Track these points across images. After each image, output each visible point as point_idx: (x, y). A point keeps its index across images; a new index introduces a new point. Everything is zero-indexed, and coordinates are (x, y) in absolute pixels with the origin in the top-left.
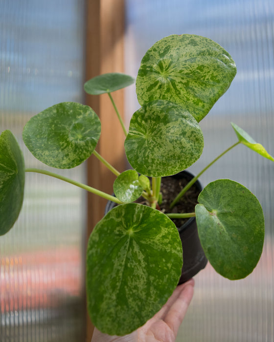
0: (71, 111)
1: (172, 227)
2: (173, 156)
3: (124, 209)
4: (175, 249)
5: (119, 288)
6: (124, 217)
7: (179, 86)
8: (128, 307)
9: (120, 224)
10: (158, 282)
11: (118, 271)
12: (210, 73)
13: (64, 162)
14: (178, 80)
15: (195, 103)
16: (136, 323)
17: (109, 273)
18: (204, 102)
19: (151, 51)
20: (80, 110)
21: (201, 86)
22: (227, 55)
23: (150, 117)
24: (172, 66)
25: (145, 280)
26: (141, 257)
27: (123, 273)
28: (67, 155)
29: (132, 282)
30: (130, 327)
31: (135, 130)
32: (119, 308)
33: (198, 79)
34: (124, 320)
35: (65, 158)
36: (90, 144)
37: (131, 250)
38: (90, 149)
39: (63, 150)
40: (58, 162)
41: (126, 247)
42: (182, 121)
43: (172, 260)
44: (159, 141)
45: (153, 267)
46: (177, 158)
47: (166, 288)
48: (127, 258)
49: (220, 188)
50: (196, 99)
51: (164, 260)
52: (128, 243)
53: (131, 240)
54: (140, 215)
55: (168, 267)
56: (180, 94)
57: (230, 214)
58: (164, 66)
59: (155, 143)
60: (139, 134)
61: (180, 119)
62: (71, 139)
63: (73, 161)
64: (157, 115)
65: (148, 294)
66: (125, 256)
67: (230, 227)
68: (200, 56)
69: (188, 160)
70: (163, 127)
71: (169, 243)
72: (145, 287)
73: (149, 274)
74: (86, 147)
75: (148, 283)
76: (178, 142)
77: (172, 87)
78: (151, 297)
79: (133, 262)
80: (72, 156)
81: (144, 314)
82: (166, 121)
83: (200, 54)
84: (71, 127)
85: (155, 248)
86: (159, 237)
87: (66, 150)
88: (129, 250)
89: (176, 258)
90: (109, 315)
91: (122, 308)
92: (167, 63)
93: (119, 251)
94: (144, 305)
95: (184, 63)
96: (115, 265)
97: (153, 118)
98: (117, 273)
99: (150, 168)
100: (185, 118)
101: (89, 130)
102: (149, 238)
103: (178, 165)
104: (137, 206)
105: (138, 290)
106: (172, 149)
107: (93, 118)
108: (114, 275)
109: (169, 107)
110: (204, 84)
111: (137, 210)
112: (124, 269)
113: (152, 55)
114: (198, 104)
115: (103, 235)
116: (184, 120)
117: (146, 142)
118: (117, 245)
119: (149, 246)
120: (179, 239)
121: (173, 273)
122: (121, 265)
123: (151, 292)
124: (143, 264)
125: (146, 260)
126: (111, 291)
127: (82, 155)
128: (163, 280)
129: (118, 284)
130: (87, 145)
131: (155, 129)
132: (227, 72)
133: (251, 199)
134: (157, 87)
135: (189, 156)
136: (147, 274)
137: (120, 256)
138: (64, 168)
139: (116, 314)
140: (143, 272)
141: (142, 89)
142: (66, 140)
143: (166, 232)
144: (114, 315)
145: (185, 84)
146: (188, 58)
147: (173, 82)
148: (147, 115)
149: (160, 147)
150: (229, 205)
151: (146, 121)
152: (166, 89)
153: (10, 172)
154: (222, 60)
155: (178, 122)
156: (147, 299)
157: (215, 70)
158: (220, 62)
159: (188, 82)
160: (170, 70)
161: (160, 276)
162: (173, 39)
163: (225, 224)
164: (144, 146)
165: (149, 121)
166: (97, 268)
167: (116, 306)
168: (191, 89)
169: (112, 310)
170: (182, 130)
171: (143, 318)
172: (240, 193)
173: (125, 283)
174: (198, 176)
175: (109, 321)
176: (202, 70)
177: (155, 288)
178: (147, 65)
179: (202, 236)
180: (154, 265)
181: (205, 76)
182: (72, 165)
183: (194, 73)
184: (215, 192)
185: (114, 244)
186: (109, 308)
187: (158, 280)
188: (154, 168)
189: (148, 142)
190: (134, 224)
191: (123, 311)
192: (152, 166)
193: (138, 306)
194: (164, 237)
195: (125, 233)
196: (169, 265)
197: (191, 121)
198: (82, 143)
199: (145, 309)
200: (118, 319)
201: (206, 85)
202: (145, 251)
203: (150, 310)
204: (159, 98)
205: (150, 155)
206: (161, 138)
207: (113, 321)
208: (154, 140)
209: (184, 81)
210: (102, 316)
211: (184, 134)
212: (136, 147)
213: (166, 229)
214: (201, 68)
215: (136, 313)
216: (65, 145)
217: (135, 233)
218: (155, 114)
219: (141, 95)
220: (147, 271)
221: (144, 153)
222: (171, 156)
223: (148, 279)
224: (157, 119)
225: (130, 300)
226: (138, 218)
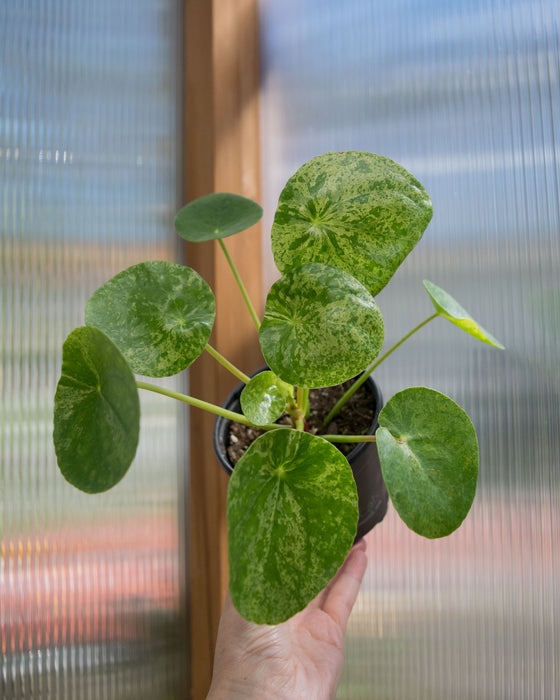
0: (162, 277)
1: (342, 462)
2: (339, 357)
3: (272, 439)
4: (347, 495)
5: (266, 556)
6: (272, 449)
7: (342, 242)
8: (280, 583)
9: (265, 460)
10: (321, 546)
11: (265, 530)
12: (391, 219)
13: (161, 366)
14: (339, 232)
15: (366, 268)
16: (292, 607)
17: (254, 534)
18: (382, 267)
19: (294, 181)
20: (178, 274)
21: (376, 240)
22: (418, 186)
23: (298, 292)
24: (330, 209)
25: (303, 543)
26: (296, 509)
27: (272, 534)
28: (164, 355)
29: (284, 546)
30: (284, 613)
31: (274, 310)
32: (268, 584)
33: (371, 229)
34: (276, 602)
35: (161, 359)
36: (201, 334)
37: (282, 498)
38: (201, 342)
39: (156, 345)
40: (152, 366)
41: (274, 494)
42: (350, 299)
43: (343, 512)
44: (315, 331)
45: (314, 523)
46: (344, 359)
47: (335, 553)
48: (276, 510)
49: (411, 401)
50: (368, 262)
51: (330, 513)
52: (278, 489)
53: (282, 484)
54: (295, 447)
55: (336, 523)
56: (343, 253)
57: (427, 441)
58: (317, 208)
59: (308, 334)
60: (281, 318)
61: (348, 295)
62: (168, 327)
63: (176, 363)
64: (311, 289)
65: (308, 564)
66: (274, 508)
67: (428, 460)
68: (375, 191)
69: (361, 361)
70: (321, 310)
71: (338, 486)
72: (304, 552)
73: (309, 534)
74: (195, 339)
75: (308, 547)
76: (346, 334)
77: (330, 244)
78: (313, 568)
79: (285, 517)
80: (174, 356)
81: (303, 592)
82: (325, 299)
83: (375, 186)
84: (166, 306)
85: (317, 494)
86: (322, 477)
87: (162, 346)
88: (279, 499)
89: (349, 509)
90: (256, 595)
91: (273, 586)
92: (322, 204)
93: (265, 500)
94: (303, 580)
95: (349, 204)
96: (261, 522)
97: (304, 293)
98: (264, 534)
99: (302, 375)
100: (355, 294)
101: (196, 310)
102: (307, 479)
103: (346, 369)
104: (291, 433)
105: (293, 558)
106: (337, 345)
107: (201, 289)
108: (260, 537)
109: (330, 275)
110: (381, 237)
111: (291, 439)
112: (273, 528)
113: (296, 189)
114: (371, 270)
115: (245, 478)
116: (354, 298)
117: (294, 330)
118: (262, 492)
119: (307, 493)
120: (352, 480)
121: (344, 531)
122: (268, 521)
123: (313, 560)
124: (300, 519)
125: (304, 513)
126: (256, 560)
127: (190, 353)
128: (329, 542)
129: (265, 550)
130: (196, 336)
131: (308, 311)
132: (417, 216)
133: (459, 416)
134: (306, 244)
135: (362, 354)
136: (305, 533)
137: (267, 509)
138: (162, 376)
139: (265, 594)
140: (300, 531)
141: (282, 245)
142: (161, 329)
143: (333, 470)
144: (262, 596)
145: (351, 238)
146: (355, 195)
147: (331, 235)
148: (293, 287)
149: (318, 341)
150: (424, 427)
151: (292, 297)
152: (320, 246)
153: (84, 388)
154: (410, 197)
155: (345, 302)
156: (306, 570)
157: (398, 213)
158: (406, 200)
159: (356, 234)
160: (328, 216)
161: (325, 536)
162: (330, 160)
163: (420, 455)
164: (290, 338)
165: (298, 297)
166: (238, 527)
167: (264, 582)
168: (361, 245)
169: (259, 588)
170: (352, 314)
171: (302, 598)
172: (442, 408)
173: (274, 548)
174: (370, 371)
176: (378, 215)
177: (318, 554)
178: (290, 206)
179: (388, 477)
180: (315, 521)
181: (383, 224)
182: (174, 370)
183: (365, 219)
184: (404, 407)
185: (259, 491)
186: (254, 585)
187: (321, 542)
188: (309, 374)
189: (297, 331)
190: (285, 460)
191: (274, 590)
192: (306, 372)
193: (295, 582)
194: (330, 478)
195: (272, 474)
196: (338, 520)
197: (365, 299)
198: (187, 332)
199: (304, 586)
200: (268, 601)
201: (384, 237)
202: (302, 499)
203: (311, 587)
204: (310, 260)
205: (303, 355)
206: (318, 327)
207: (261, 604)
208: (307, 329)
209: (349, 234)
210: (246, 596)
211: (354, 320)
212: (278, 339)
213: (333, 465)
214: (376, 211)
215: (292, 592)
216: (160, 337)
217: (287, 473)
218: (308, 286)
219: (280, 255)
220: (306, 530)
221: (293, 350)
222: (336, 356)
223: (307, 541)
224: (311, 295)
225: (283, 573)
226: (293, 451)
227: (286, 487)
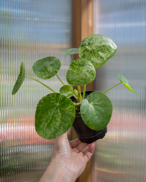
3: (55, 95)
4: (73, 114)
6: (55, 98)
8: (51, 130)
9: (53, 100)
10: (64, 125)
11: (50, 116)
12: (107, 48)
14: (95, 49)
16: (52, 137)
17: (46, 116)
25: (60, 123)
26: (60, 114)
27: (52, 118)
29: (54, 122)
31: (71, 68)
33: (102, 50)
34: (48, 134)
36: (54, 72)
37: (56, 111)
38: (54, 74)
41: (54, 109)
42: (88, 66)
43: (71, 118)
48: (54, 113)
49: (96, 95)
51: (68, 117)
53: (57, 107)
55: (69, 120)
56: (95, 54)
57: (98, 105)
58: (90, 44)
63: (47, 77)
65: (60, 128)
66: (54, 112)
67: (97, 110)
68: (104, 42)
69: (88, 81)
70: (81, 68)
71: (71, 111)
72: (59, 125)
75: (61, 124)
76: (85, 74)
77: (92, 51)
79: (56, 115)
81: (56, 134)
82: (82, 66)
85: (66, 112)
86: (68, 108)
87: (45, 73)
88: (55, 110)
89: (73, 117)
90: (43, 130)
91: (48, 130)
93: (51, 109)
94: (57, 131)
96: (49, 114)
97: (78, 65)
100: (90, 66)
102: (64, 108)
103: (83, 82)
104: (61, 95)
105: (56, 126)
106: (82, 76)
108: (48, 117)
111: (60, 96)
112: (52, 117)
113: (86, 40)
116: (89, 66)
118: (51, 107)
119: (63, 111)
121: (70, 122)
122: (51, 115)
123: (61, 128)
124: (60, 117)
125: (62, 116)
126: (45, 122)
128: (66, 124)
129: (48, 121)
131: (78, 69)
133: (109, 101)
134: (87, 51)
135: (88, 80)
136: (61, 121)
137: (51, 111)
140: (60, 120)
144: (45, 131)
147: (93, 49)
148: (76, 63)
149: (78, 75)
150: (98, 102)
151: (76, 65)
152: (90, 52)
155: (86, 67)
156: (59, 130)
157: (109, 47)
159: (99, 50)
160: (92, 45)
163: (95, 108)
167: (46, 128)
171: (56, 136)
172: (104, 98)
173: (51, 121)
175: (42, 132)
176: (104, 47)
178: (84, 43)
180: (64, 118)
181: (105, 49)
183: (101, 47)
184: (94, 96)
186: (43, 128)
190: (59, 101)
193: (55, 131)
194: (70, 109)
195: (55, 104)
197: (92, 67)
200: (46, 133)
201: (105, 52)
203: (59, 134)
205: (74, 78)
206: (79, 72)
207: (44, 133)
209: (97, 50)
211: (88, 71)
212: (70, 75)
213: (71, 106)
215: (53, 133)
217: (59, 105)
218: (79, 63)
219: (80, 54)
220: (61, 120)
221: (72, 77)
222: (81, 79)
224: (80, 65)
225: (52, 128)
226: (60, 99)
227: (58, 108)
